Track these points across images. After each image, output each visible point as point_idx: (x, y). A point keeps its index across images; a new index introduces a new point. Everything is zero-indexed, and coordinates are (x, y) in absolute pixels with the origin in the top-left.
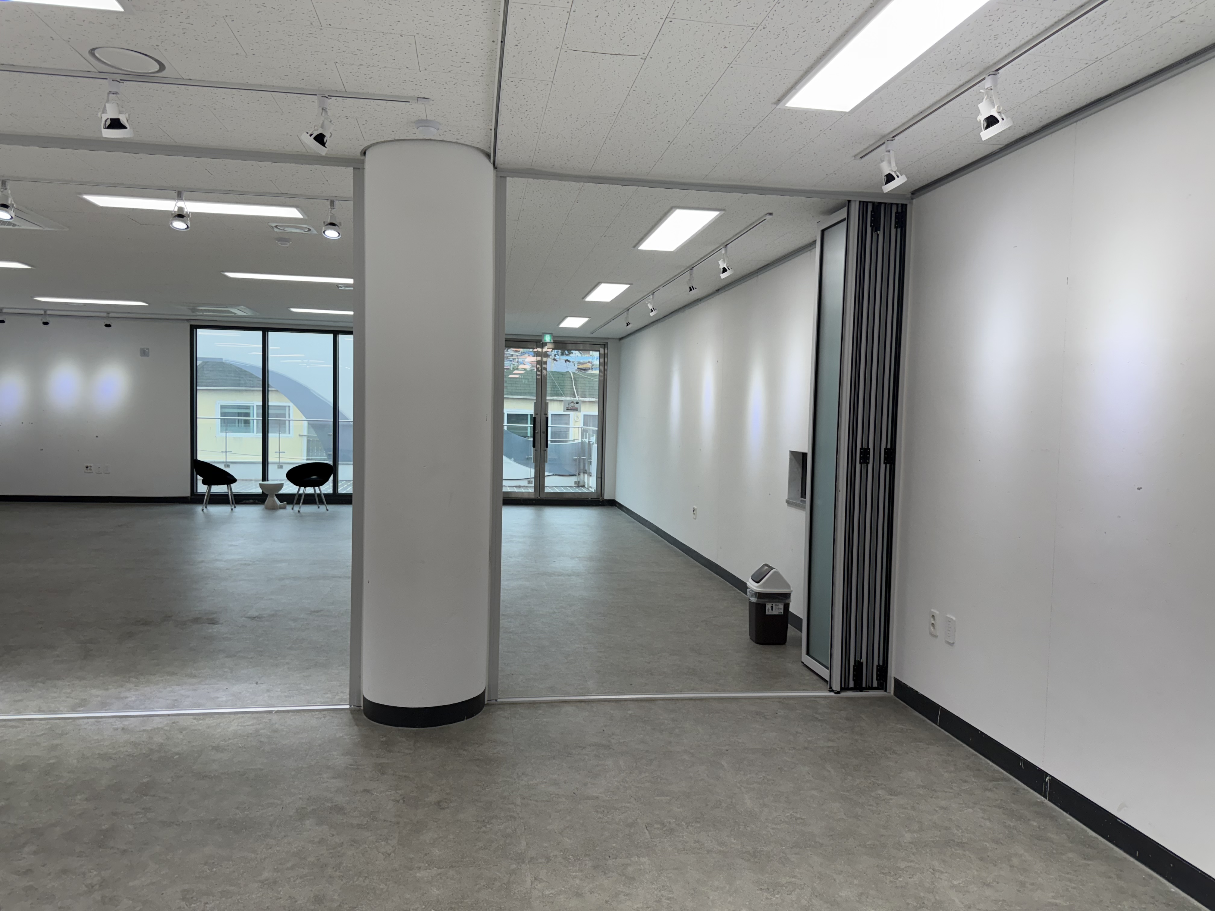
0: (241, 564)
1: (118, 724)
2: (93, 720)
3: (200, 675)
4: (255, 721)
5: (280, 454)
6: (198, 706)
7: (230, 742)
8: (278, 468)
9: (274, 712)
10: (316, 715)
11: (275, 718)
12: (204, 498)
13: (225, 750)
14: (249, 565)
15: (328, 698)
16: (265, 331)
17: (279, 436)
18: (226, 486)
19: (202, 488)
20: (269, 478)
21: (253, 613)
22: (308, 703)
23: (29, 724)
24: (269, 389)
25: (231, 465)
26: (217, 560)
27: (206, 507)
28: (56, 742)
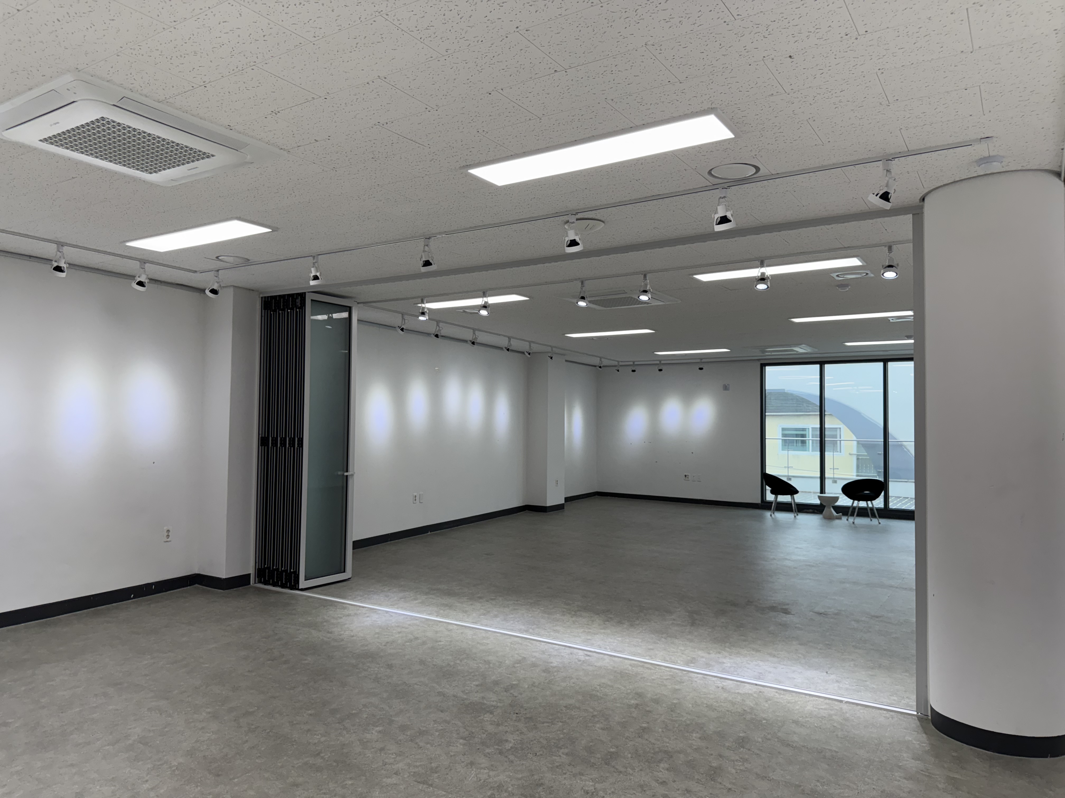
0: (806, 565)
1: (719, 683)
2: (701, 676)
3: (779, 656)
4: (828, 706)
5: (835, 470)
6: (779, 682)
7: (807, 719)
8: (833, 482)
9: (844, 702)
10: (883, 713)
11: (845, 707)
12: (772, 505)
13: (804, 726)
14: (813, 566)
15: (894, 700)
16: (822, 364)
17: (833, 454)
18: (789, 496)
19: (770, 497)
20: (826, 491)
21: (818, 609)
22: (876, 700)
23: (658, 669)
24: (826, 413)
25: (793, 479)
26: (786, 559)
27: (774, 513)
28: (677, 687)
